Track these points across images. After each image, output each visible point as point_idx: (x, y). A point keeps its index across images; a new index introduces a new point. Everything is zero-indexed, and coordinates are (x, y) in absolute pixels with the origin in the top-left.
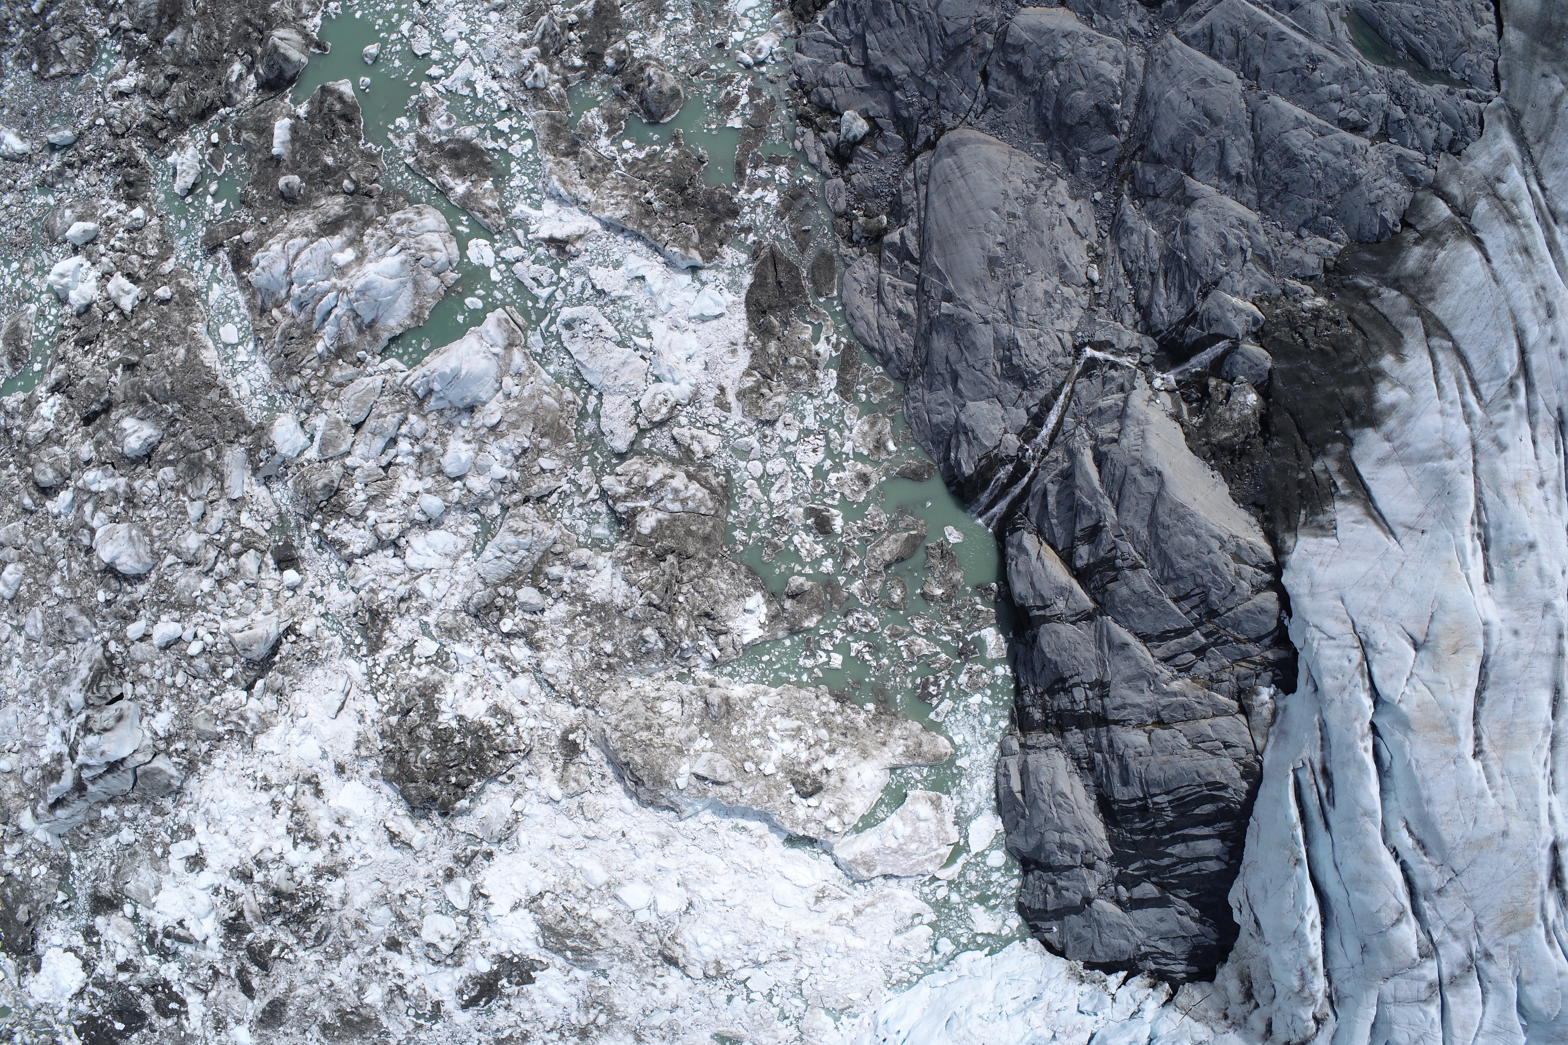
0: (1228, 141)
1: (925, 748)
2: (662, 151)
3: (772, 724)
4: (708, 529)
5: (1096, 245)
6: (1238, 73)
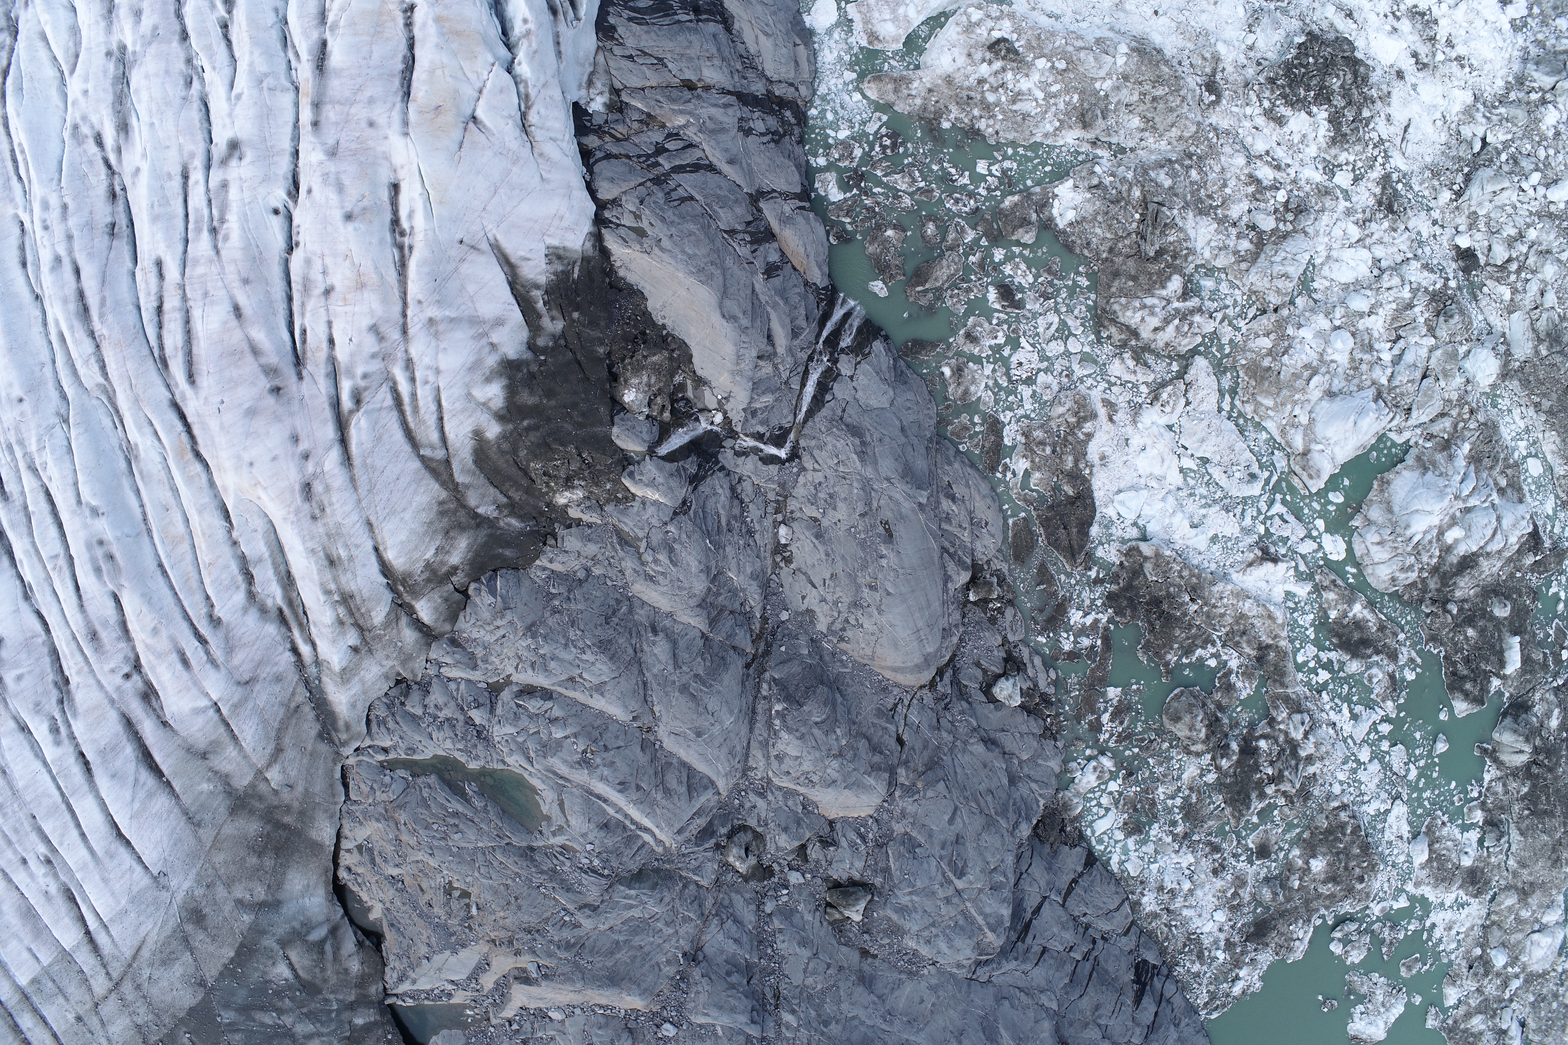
0: (670, 669)
1: (890, 87)
3: (1038, 105)
4: (1116, 283)
5: (782, 564)
6: (661, 747)
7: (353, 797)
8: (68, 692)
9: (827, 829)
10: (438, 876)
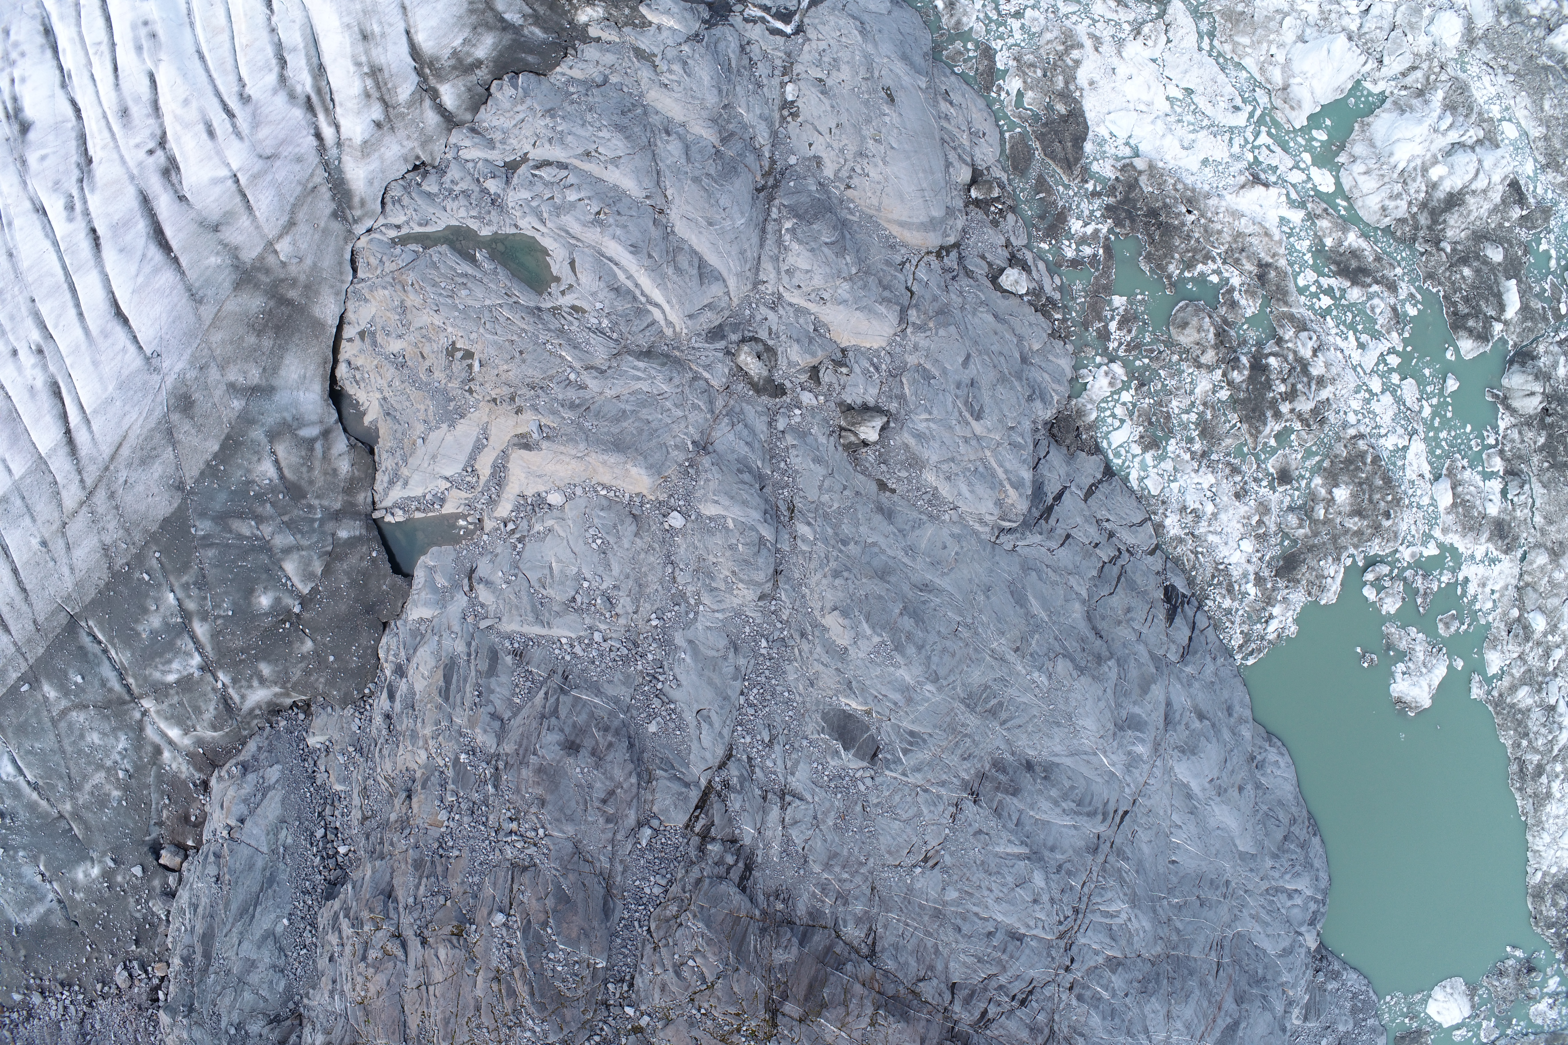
0: (683, 161)
2: (1182, 272)
5: (789, 119)
6: (673, 232)
7: (360, 274)
8: (89, 171)
9: (839, 355)
10: (442, 335)
